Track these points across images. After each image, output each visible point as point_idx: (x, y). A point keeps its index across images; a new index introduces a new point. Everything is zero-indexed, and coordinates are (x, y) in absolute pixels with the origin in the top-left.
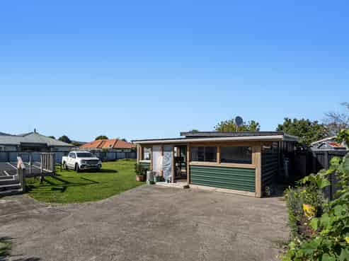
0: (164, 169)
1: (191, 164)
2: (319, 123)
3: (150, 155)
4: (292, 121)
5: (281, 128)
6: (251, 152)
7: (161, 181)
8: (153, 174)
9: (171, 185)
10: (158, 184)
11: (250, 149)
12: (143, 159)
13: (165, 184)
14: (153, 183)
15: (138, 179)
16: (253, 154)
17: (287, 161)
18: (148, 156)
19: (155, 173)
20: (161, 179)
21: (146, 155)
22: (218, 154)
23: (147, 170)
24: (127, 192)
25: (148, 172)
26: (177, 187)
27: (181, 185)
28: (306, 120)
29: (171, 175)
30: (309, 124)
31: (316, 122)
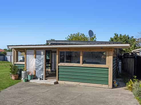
0: (36, 69)
1: (59, 65)
2: (134, 38)
3: (24, 58)
4: (119, 36)
5: (112, 40)
6: (106, 56)
7: (34, 79)
8: (27, 74)
9: (44, 82)
10: (31, 81)
11: (104, 53)
12: (17, 61)
13: (38, 81)
14: (27, 81)
15: (13, 78)
16: (107, 58)
17: (120, 62)
18: (21, 59)
19: (29, 73)
20: (34, 77)
21: (20, 58)
22: (81, 57)
23: (21, 70)
24: (7, 89)
25: (23, 72)
26: (48, 83)
27: (51, 81)
28: (127, 35)
29: (43, 74)
30: (129, 38)
31: (133, 37)
